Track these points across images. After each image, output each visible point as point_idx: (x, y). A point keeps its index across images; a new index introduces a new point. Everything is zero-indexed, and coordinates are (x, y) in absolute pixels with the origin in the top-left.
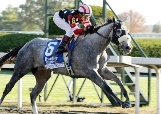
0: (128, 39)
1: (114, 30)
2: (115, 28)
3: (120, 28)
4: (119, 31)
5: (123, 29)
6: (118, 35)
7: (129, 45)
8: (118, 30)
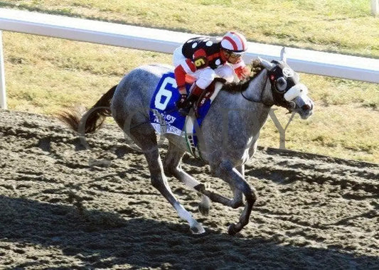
0: (301, 91)
1: (272, 82)
2: (272, 78)
3: (282, 75)
4: (282, 83)
5: (287, 76)
6: (281, 88)
7: (306, 103)
8: (278, 80)
